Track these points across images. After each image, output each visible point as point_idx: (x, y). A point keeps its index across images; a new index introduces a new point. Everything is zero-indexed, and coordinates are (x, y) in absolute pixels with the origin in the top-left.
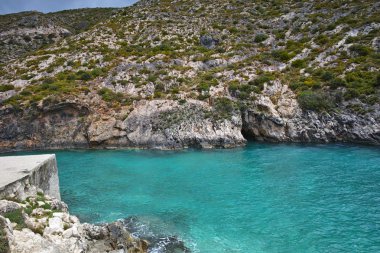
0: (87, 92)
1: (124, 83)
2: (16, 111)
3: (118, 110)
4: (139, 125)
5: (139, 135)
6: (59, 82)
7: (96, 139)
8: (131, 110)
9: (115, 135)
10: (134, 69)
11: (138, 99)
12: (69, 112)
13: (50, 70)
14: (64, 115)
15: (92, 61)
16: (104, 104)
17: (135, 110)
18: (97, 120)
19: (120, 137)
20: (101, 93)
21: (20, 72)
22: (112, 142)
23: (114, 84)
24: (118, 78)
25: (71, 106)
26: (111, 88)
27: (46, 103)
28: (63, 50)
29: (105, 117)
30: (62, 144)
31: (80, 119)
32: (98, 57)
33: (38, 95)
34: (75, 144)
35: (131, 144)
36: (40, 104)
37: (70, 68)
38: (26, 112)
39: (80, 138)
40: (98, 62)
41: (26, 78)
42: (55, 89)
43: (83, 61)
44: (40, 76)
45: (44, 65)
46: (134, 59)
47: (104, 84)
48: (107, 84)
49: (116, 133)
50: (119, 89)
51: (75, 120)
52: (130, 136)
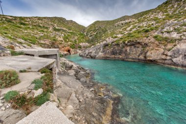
0: (147, 37)
2: (118, 45)
3: (165, 45)
4: (182, 54)
5: (181, 60)
6: (134, 34)
7: (151, 59)
8: (175, 46)
9: (163, 58)
10: (176, 24)
11: (180, 40)
12: (137, 45)
14: (135, 47)
15: (149, 25)
16: (157, 42)
17: (178, 46)
18: (152, 50)
19: (166, 59)
20: (155, 37)
21: (120, 32)
22: (160, 61)
23: (162, 33)
24: (165, 30)
25: (139, 43)
26: (161, 35)
29: (157, 49)
31: (142, 49)
32: (152, 23)
33: (126, 39)
34: (139, 60)
35: (175, 64)
36: (126, 42)
37: (139, 29)
38: (121, 45)
39: (142, 57)
40: (153, 24)
42: (133, 37)
43: (145, 25)
44: (127, 33)
45: (129, 29)
46: (175, 20)
47: (156, 33)
48: (158, 33)
49: (164, 57)
50: (166, 35)
51: (140, 49)
52: (174, 60)
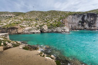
1: (24, 25)
13: (11, 22)
27: (10, 27)
28: (13, 19)
30: (13, 34)
41: (6, 23)
